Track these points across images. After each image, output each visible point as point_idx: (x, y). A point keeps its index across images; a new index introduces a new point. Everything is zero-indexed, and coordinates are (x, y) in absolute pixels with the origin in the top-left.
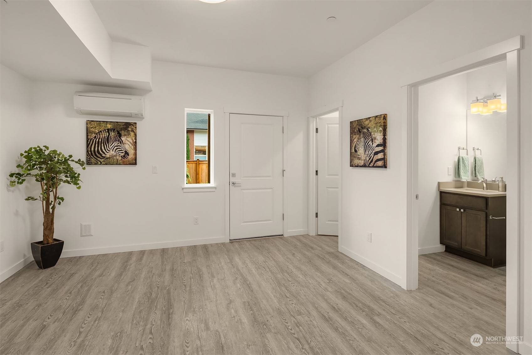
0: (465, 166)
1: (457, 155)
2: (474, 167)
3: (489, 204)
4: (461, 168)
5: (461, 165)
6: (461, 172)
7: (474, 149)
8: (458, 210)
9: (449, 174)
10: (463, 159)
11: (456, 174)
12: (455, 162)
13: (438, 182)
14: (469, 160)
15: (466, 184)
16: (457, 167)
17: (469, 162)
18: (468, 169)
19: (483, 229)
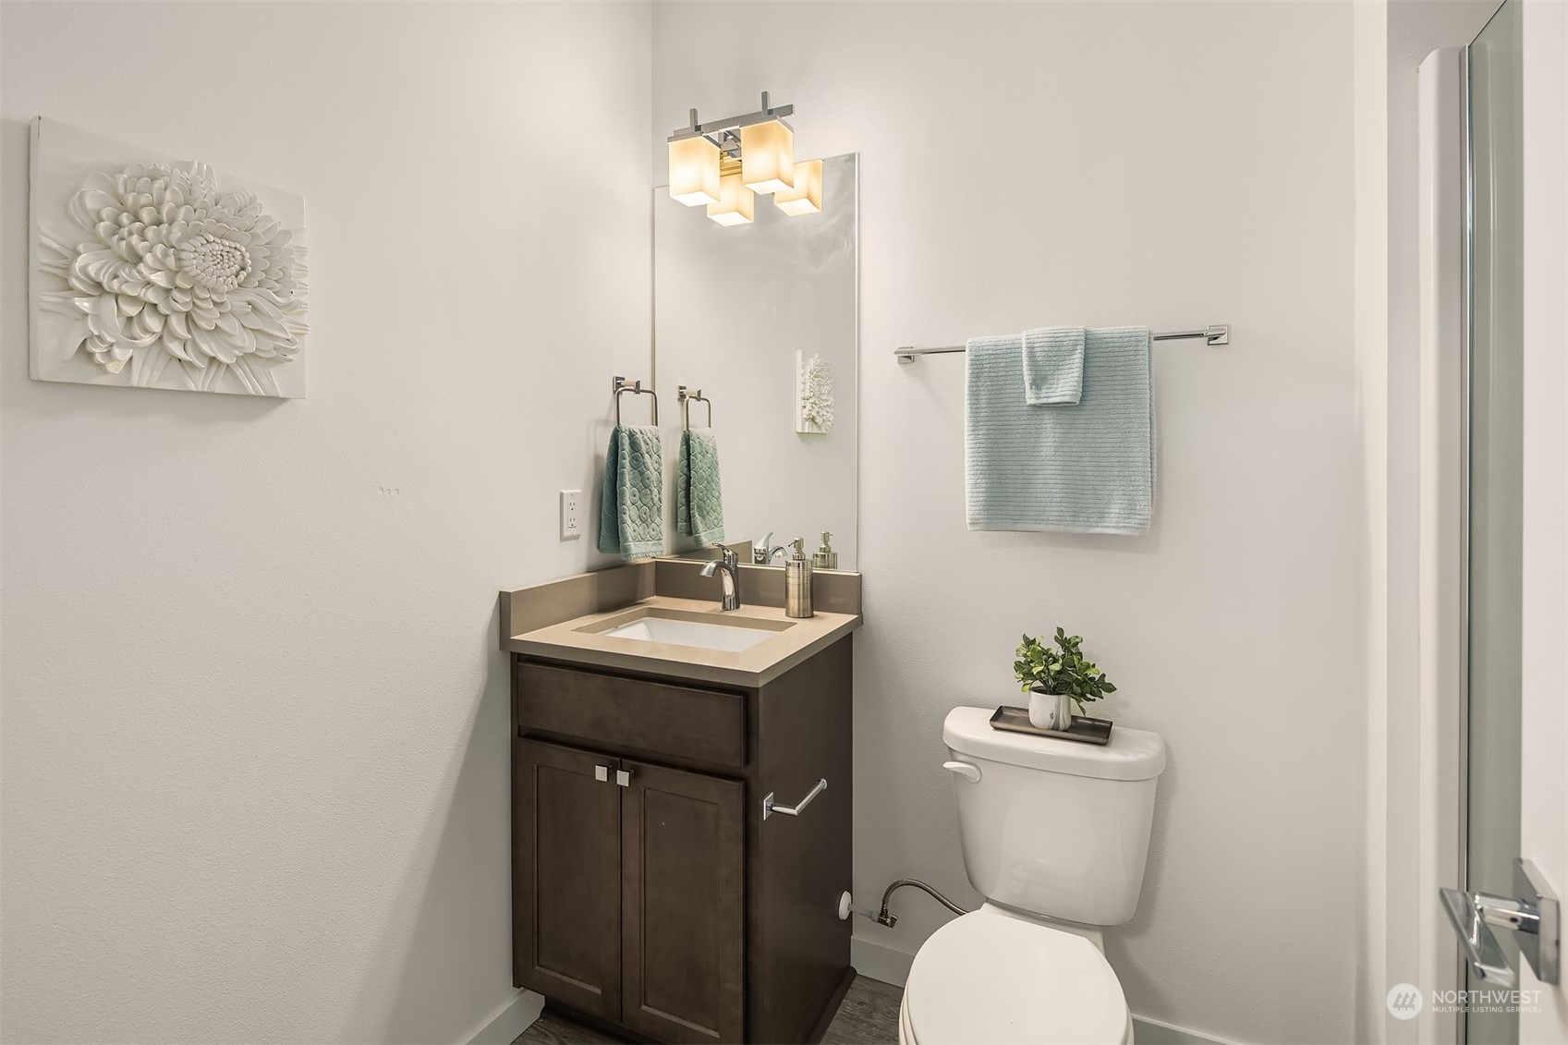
0: (643, 482)
1: (606, 422)
2: (683, 486)
3: (761, 728)
4: (628, 494)
5: (627, 477)
6: (627, 518)
7: (682, 396)
8: (601, 773)
9: (567, 533)
10: (634, 445)
11: (603, 530)
12: (597, 458)
13: (500, 592)
14: (662, 453)
15: (649, 579)
16: (606, 492)
17: (663, 461)
18: (656, 499)
19: (731, 897)
